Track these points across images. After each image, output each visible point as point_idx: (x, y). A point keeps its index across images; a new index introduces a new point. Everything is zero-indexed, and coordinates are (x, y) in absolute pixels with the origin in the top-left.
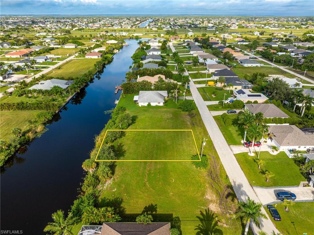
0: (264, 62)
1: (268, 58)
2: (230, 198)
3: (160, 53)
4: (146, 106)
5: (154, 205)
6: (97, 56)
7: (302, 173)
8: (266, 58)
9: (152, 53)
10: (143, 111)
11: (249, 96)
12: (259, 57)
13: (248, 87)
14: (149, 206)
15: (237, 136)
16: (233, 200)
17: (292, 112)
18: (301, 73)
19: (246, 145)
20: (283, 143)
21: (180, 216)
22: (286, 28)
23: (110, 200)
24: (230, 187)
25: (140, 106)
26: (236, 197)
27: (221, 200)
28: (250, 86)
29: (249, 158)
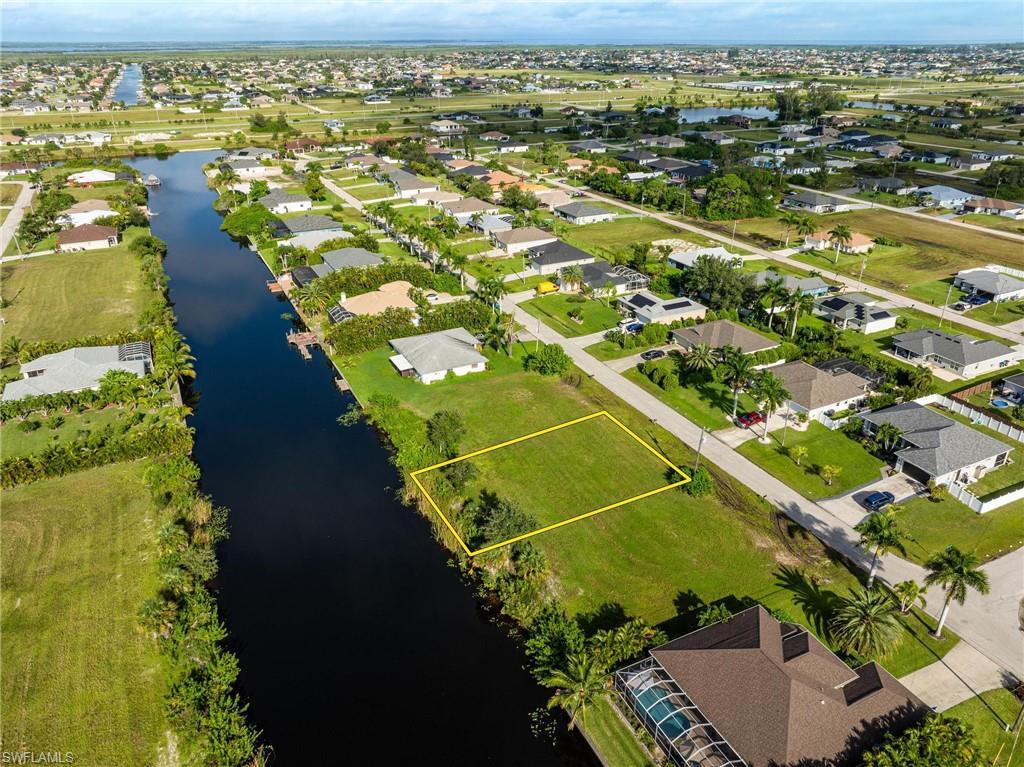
0: (609, 204)
1: (614, 192)
2: (798, 537)
3: (310, 206)
4: (443, 381)
5: (686, 592)
6: (106, 241)
7: (872, 453)
8: (606, 192)
9: (285, 207)
10: (448, 396)
11: (667, 307)
12: (586, 191)
13: (639, 284)
14: (679, 597)
15: (709, 409)
16: (805, 537)
17: (768, 332)
18: (710, 226)
19: (744, 425)
20: (812, 402)
21: (748, 594)
22: (579, 88)
23: (594, 615)
24: (781, 515)
25: (428, 383)
26: (805, 530)
27: (785, 542)
28: (642, 280)
29: (767, 450)
